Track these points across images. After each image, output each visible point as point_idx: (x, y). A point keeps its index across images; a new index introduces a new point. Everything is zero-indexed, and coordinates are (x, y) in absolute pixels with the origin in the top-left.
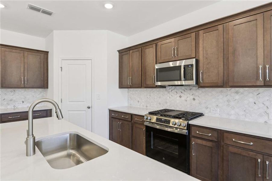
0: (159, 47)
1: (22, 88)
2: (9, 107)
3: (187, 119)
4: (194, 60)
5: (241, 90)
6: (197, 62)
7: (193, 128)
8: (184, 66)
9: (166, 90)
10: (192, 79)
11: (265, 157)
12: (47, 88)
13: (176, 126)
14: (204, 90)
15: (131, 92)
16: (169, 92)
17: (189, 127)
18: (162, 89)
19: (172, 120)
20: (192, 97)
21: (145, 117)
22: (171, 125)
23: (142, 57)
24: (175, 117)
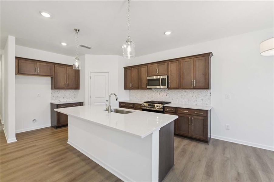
0: (148, 68)
1: (65, 89)
2: (56, 101)
3: (163, 104)
4: (166, 76)
5: (187, 90)
6: (168, 77)
7: (165, 108)
8: (162, 79)
9: (152, 91)
10: (165, 85)
11: (192, 116)
12: (79, 89)
13: (158, 107)
14: (171, 90)
15: (131, 92)
16: (154, 92)
17: (164, 107)
18: (150, 90)
19: (156, 105)
20: (165, 94)
21: (142, 104)
22: (155, 107)
23: (139, 72)
24: (157, 103)
